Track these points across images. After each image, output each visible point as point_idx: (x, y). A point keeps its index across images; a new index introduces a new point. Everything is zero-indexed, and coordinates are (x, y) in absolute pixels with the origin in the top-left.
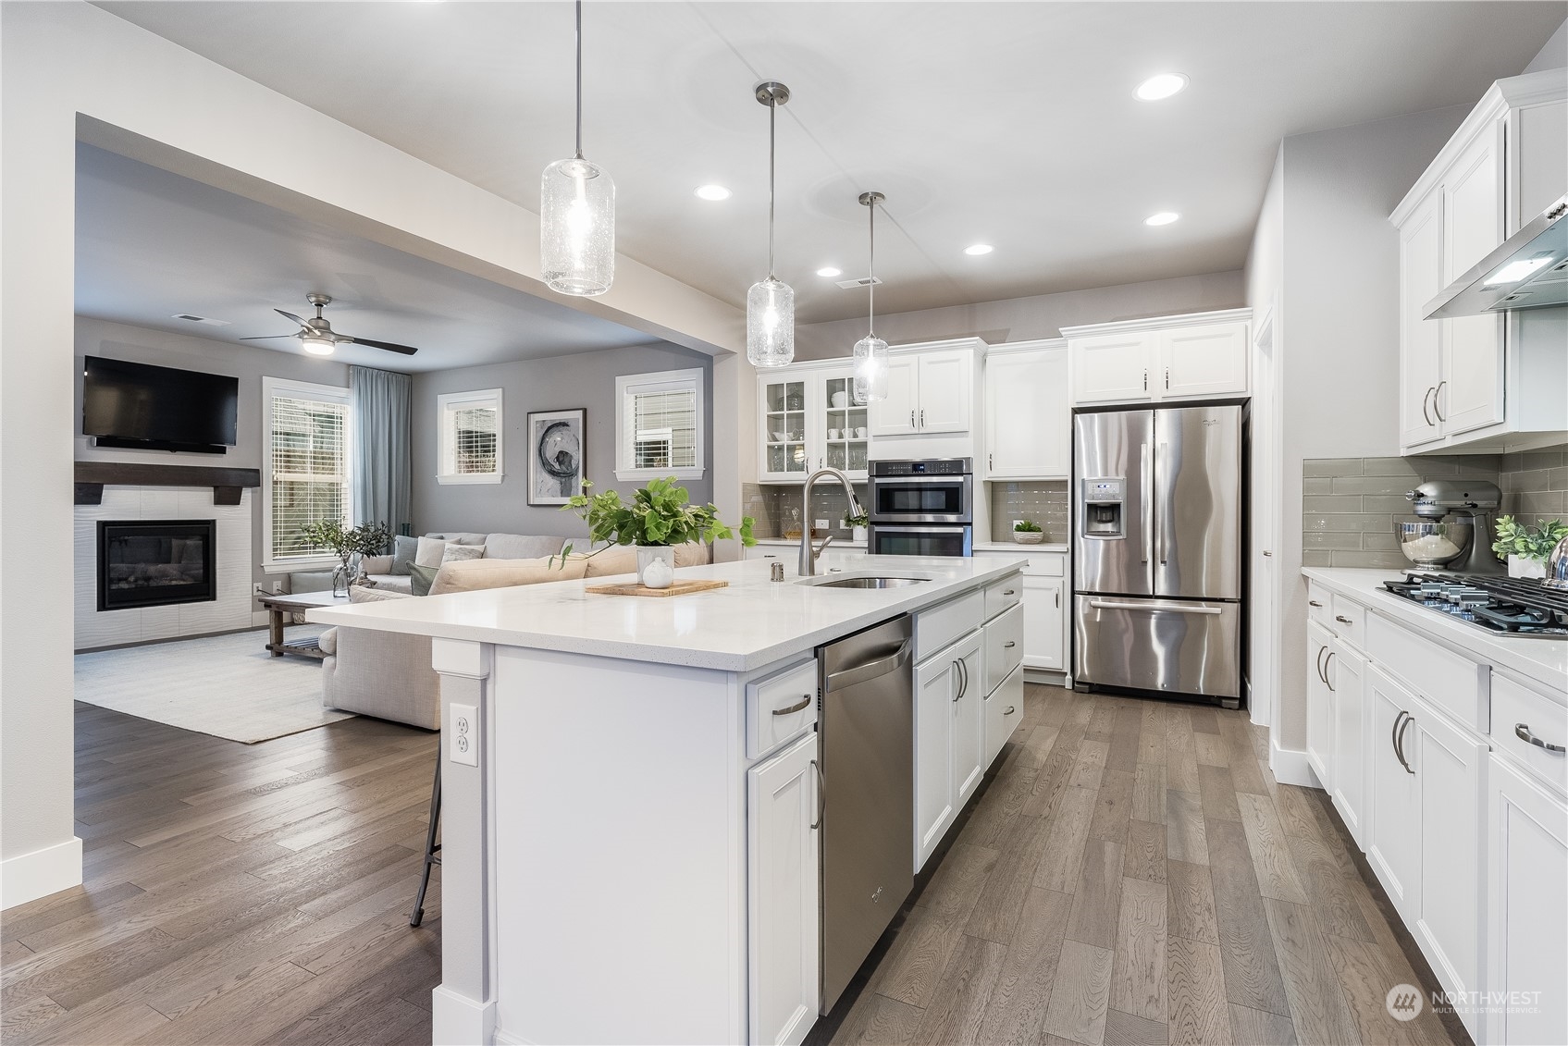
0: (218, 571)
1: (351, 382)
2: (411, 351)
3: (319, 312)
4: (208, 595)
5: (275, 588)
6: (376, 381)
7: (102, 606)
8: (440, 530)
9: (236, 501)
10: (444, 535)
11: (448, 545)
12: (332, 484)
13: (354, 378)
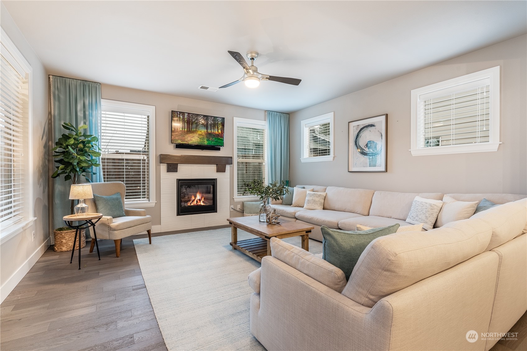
0: (218, 200)
1: (266, 119)
3: (252, 63)
4: (214, 210)
5: (238, 208)
6: (276, 117)
7: (178, 214)
8: (304, 184)
9: (224, 171)
10: (305, 186)
11: (308, 192)
12: (259, 163)
13: (267, 118)
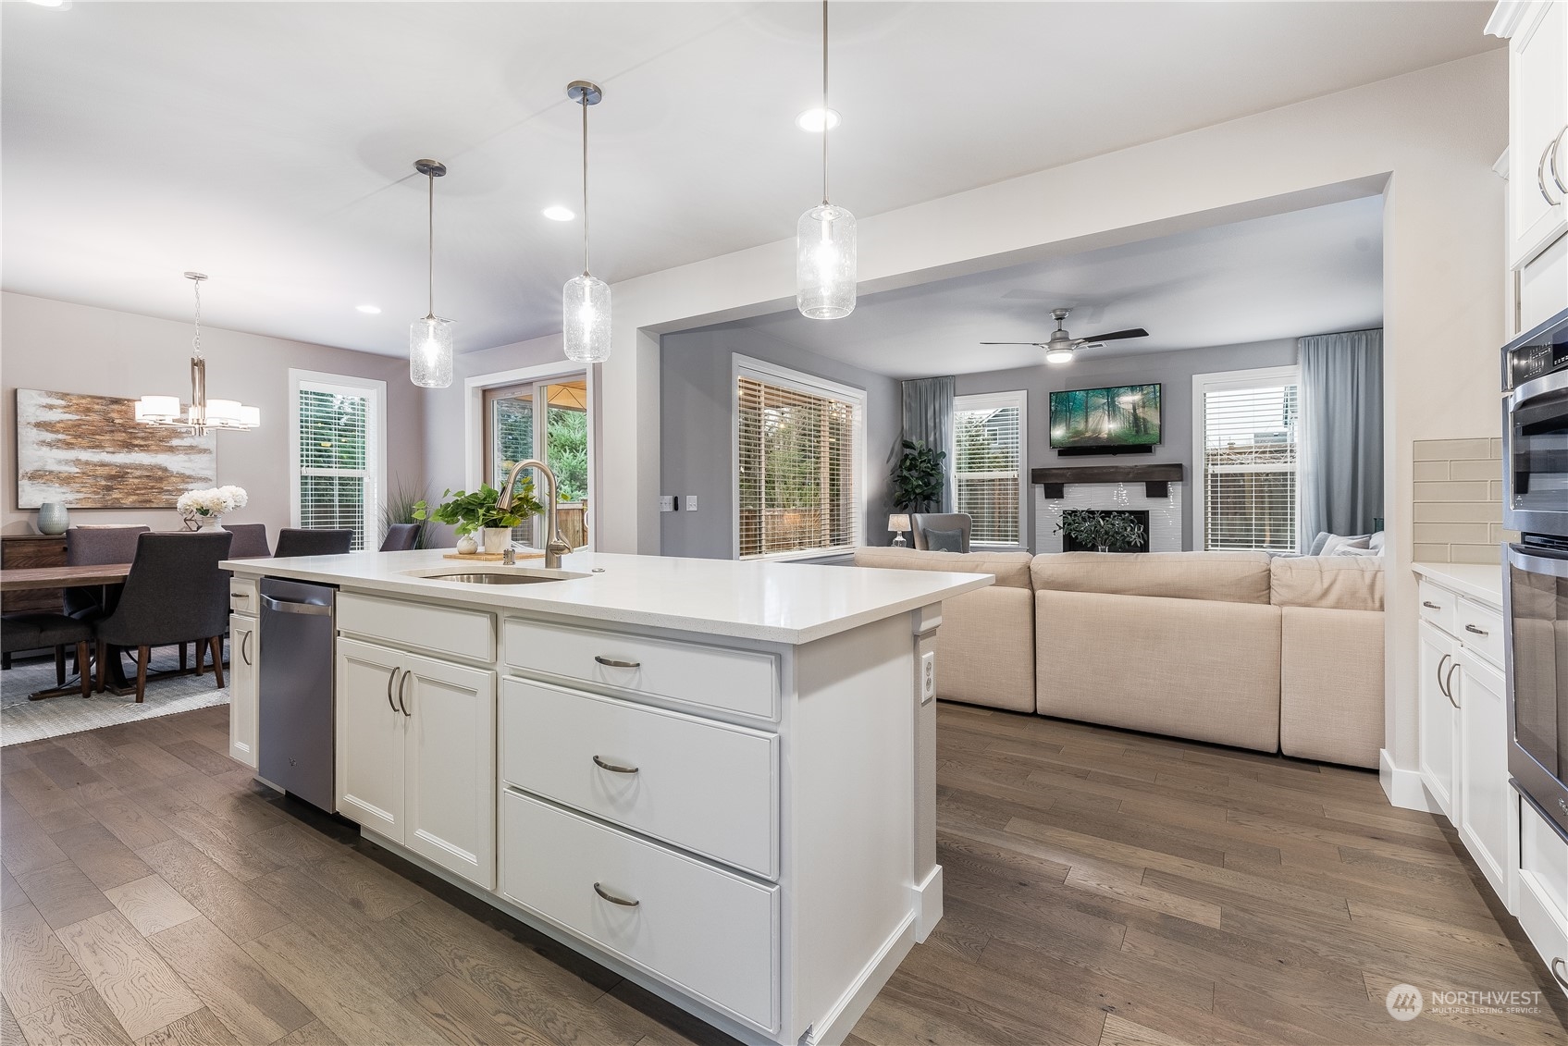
2: (1141, 333)
3: (1060, 325)
9: (1164, 494)
